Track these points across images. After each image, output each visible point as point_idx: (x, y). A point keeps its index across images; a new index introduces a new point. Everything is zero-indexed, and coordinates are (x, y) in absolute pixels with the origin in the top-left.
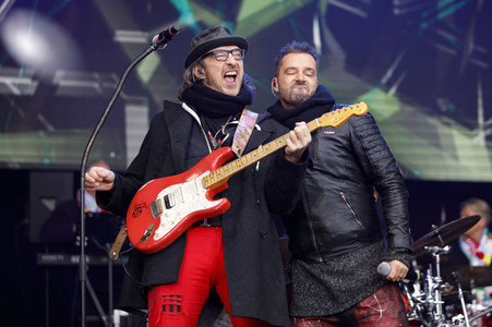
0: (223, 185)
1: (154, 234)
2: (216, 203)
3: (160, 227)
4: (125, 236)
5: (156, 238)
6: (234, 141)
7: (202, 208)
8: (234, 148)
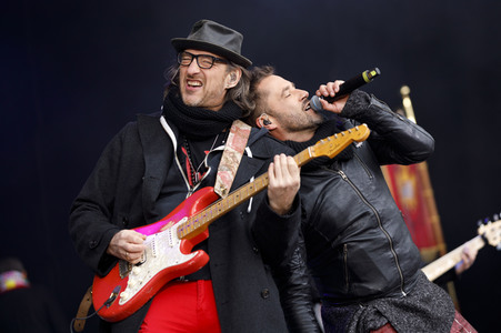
0: (202, 235)
1: (119, 298)
2: (191, 256)
3: (127, 289)
4: (90, 303)
5: (121, 303)
6: (218, 177)
7: (174, 264)
8: (217, 189)
